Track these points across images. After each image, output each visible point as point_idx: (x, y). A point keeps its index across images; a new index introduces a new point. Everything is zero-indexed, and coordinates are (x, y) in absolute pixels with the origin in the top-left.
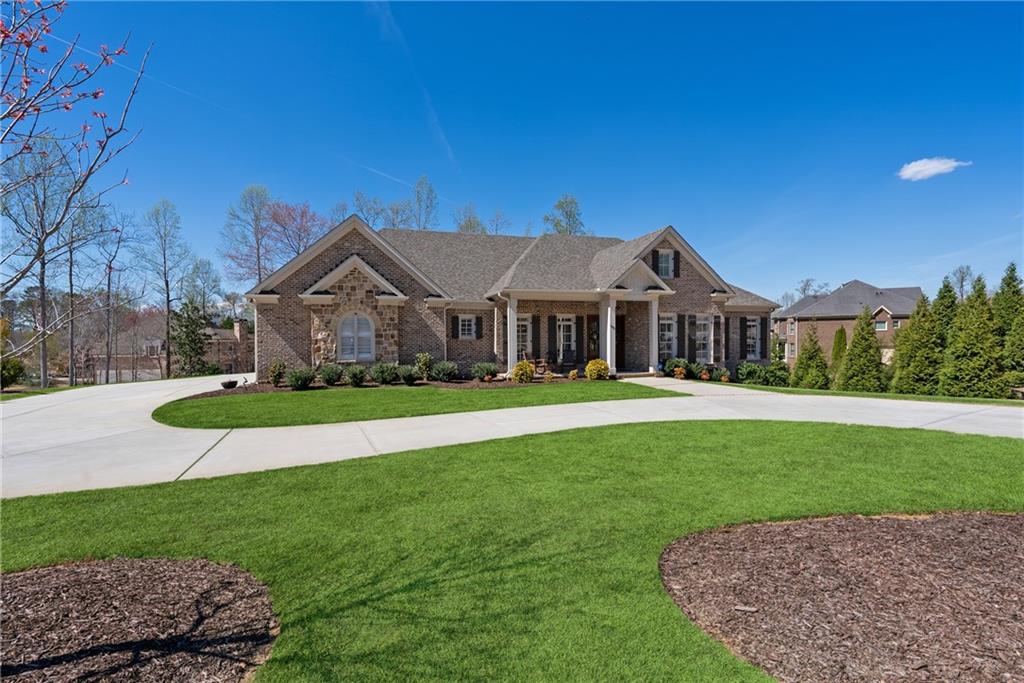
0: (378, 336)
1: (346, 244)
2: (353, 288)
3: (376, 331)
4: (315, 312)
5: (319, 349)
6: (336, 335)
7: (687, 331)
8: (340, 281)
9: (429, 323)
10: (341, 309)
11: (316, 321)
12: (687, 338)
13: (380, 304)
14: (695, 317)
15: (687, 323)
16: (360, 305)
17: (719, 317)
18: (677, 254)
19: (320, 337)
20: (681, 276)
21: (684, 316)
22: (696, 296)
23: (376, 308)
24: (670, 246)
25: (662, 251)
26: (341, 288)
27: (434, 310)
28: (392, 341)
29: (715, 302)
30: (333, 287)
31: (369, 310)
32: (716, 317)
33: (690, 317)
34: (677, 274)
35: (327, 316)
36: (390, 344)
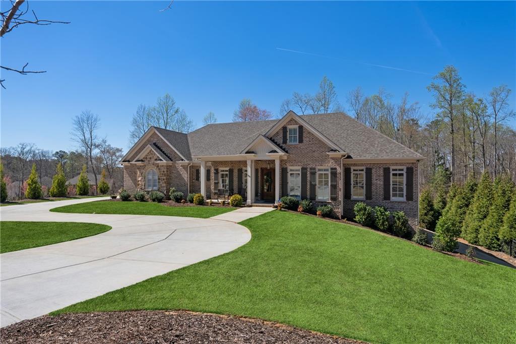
0: (159, 179)
1: (152, 139)
2: (150, 158)
3: (158, 177)
4: (138, 168)
5: (139, 185)
6: (145, 178)
7: (309, 178)
8: (146, 155)
9: (181, 173)
10: (146, 168)
11: (138, 173)
12: (308, 184)
13: (160, 165)
14: (315, 169)
15: (308, 173)
16: (152, 165)
17: (336, 169)
18: (301, 127)
19: (139, 179)
20: (304, 141)
21: (306, 169)
22: (316, 154)
23: (158, 166)
24: (296, 123)
25: (290, 127)
26: (146, 158)
27: (183, 167)
28: (163, 181)
29: (333, 158)
30: (144, 158)
31: (155, 168)
32: (332, 169)
33: (311, 169)
34: (301, 141)
35: (142, 171)
36: (163, 183)
